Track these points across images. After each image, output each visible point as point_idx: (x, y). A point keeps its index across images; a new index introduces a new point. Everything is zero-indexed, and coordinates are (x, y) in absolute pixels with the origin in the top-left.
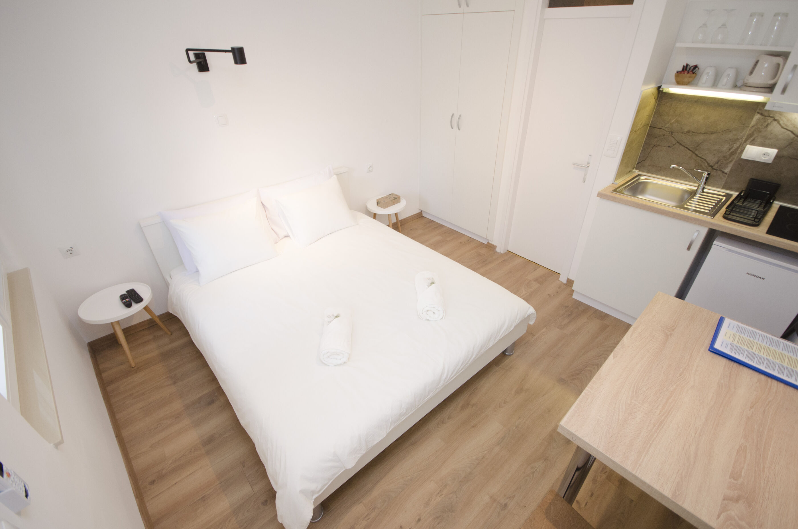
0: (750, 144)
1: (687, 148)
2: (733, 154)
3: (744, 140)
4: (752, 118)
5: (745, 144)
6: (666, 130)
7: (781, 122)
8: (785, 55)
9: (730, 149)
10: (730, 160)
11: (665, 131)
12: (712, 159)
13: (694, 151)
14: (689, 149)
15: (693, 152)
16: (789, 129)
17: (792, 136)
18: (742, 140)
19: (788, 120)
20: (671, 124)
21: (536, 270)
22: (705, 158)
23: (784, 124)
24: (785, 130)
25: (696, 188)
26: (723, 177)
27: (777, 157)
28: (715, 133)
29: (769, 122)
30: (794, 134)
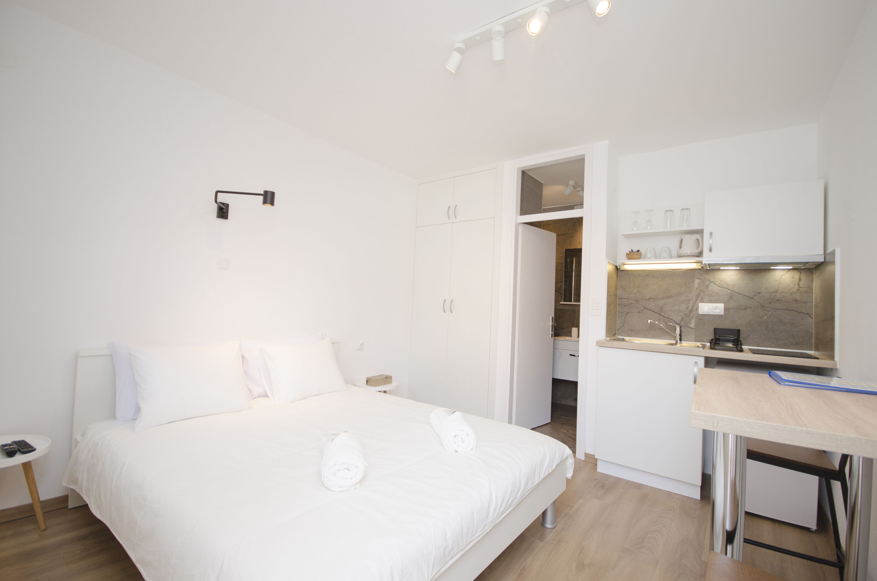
0: (701, 303)
1: (653, 311)
2: (691, 311)
3: (695, 299)
4: (694, 283)
5: (697, 302)
6: (632, 299)
7: (716, 283)
8: (700, 231)
9: (687, 308)
10: (691, 316)
12: (678, 318)
13: (660, 313)
14: (655, 312)
15: (660, 314)
16: (724, 287)
17: (730, 292)
18: (693, 300)
19: (721, 281)
20: (634, 294)
22: (671, 318)
23: (719, 284)
24: (722, 288)
25: (673, 342)
26: (691, 332)
27: (726, 309)
28: (670, 297)
29: (708, 284)
30: (730, 290)
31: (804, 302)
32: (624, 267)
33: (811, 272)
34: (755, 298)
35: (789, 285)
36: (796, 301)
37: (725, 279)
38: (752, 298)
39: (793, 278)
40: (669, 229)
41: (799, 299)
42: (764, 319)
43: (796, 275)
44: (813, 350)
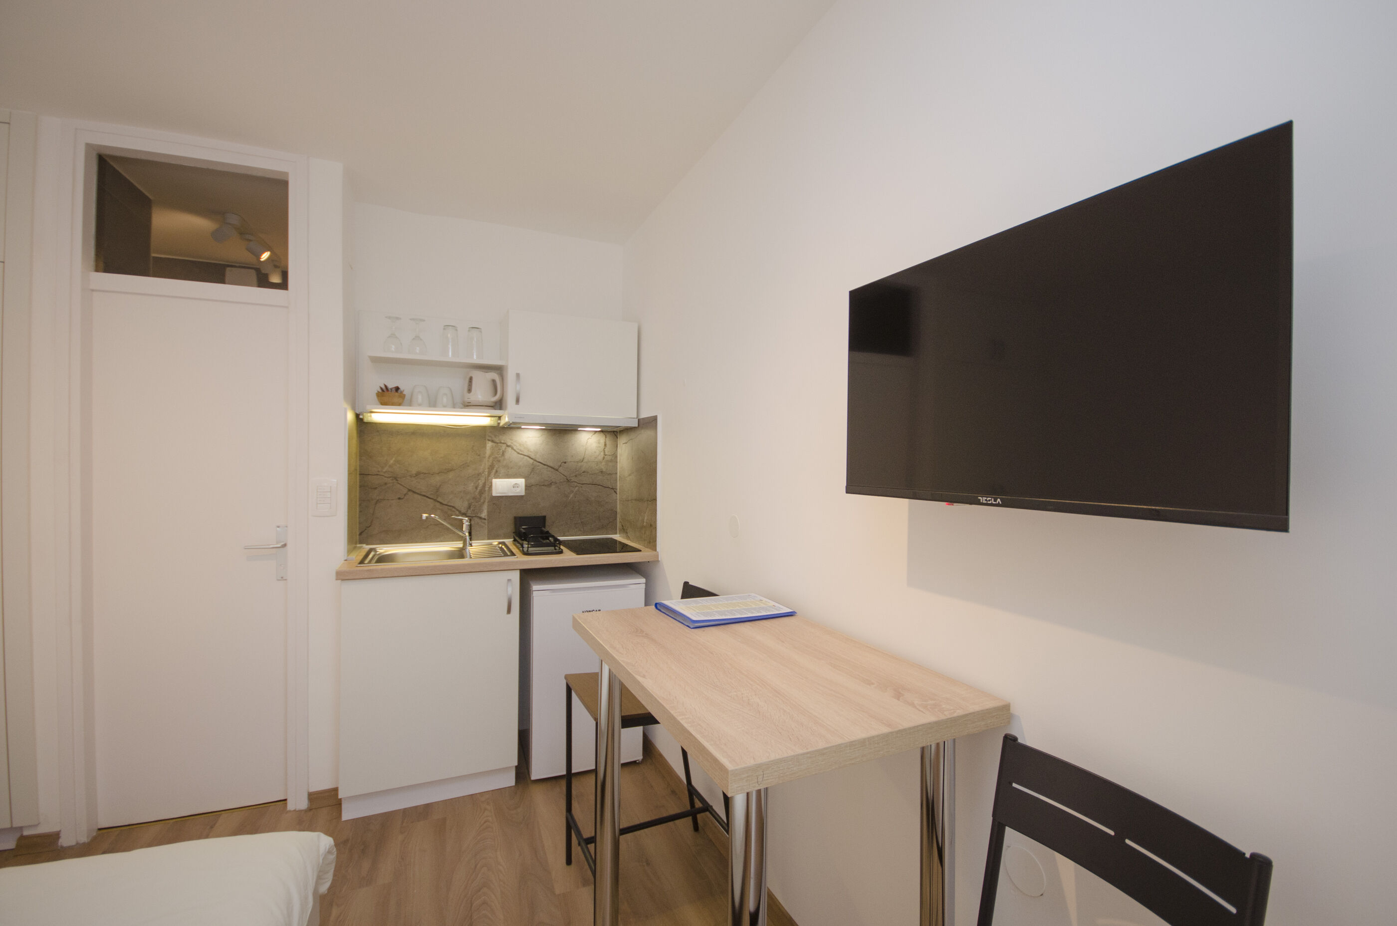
0: (495, 478)
1: (424, 496)
2: (481, 493)
3: (486, 473)
4: (485, 447)
5: (490, 478)
6: (386, 475)
7: (515, 448)
9: (476, 488)
10: (482, 501)
11: (386, 477)
12: (462, 505)
13: (435, 498)
14: (427, 497)
15: (435, 500)
16: (524, 454)
17: (531, 461)
18: (485, 475)
19: (520, 445)
20: (390, 466)
22: (453, 505)
23: (518, 449)
24: (522, 456)
25: (461, 546)
26: (483, 524)
27: (528, 487)
28: (451, 471)
29: (504, 449)
30: (532, 459)
31: (610, 474)
32: (371, 416)
33: (616, 435)
34: (561, 469)
35: (595, 452)
36: (602, 472)
37: (526, 442)
38: (557, 470)
39: (599, 443)
40: (450, 357)
41: (604, 470)
42: (570, 498)
43: (601, 438)
44: (618, 533)
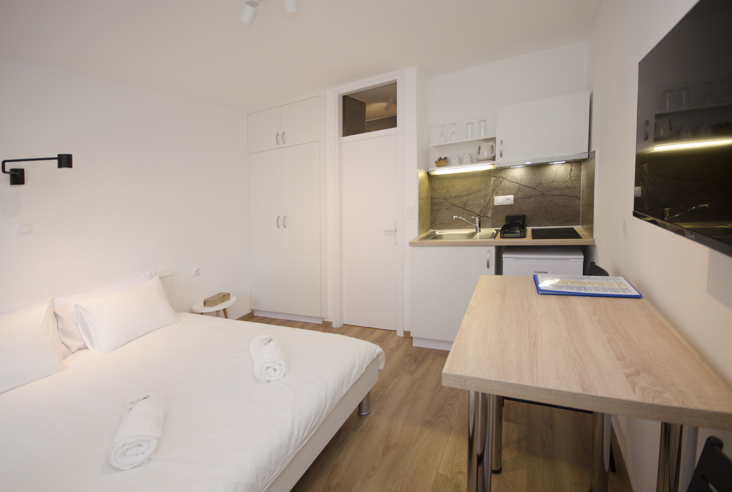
0: (496, 196)
2: (488, 204)
3: (491, 194)
4: (490, 180)
5: (493, 196)
6: (441, 198)
7: (508, 179)
8: (494, 139)
9: (485, 202)
10: (488, 208)
12: (477, 210)
14: (460, 207)
15: (464, 209)
16: (514, 181)
17: (518, 185)
18: (490, 194)
19: (511, 177)
20: (443, 194)
21: (374, 333)
22: (472, 211)
23: (510, 179)
24: (512, 183)
25: (475, 231)
26: (488, 220)
27: (515, 199)
28: (472, 194)
29: (501, 180)
30: (518, 184)
31: (574, 188)
32: (434, 172)
33: (580, 163)
34: (537, 188)
35: (563, 176)
36: (568, 187)
37: (515, 175)
38: (535, 189)
39: (566, 170)
40: (469, 139)
41: (570, 186)
42: (544, 204)
43: (568, 167)
44: (580, 225)
